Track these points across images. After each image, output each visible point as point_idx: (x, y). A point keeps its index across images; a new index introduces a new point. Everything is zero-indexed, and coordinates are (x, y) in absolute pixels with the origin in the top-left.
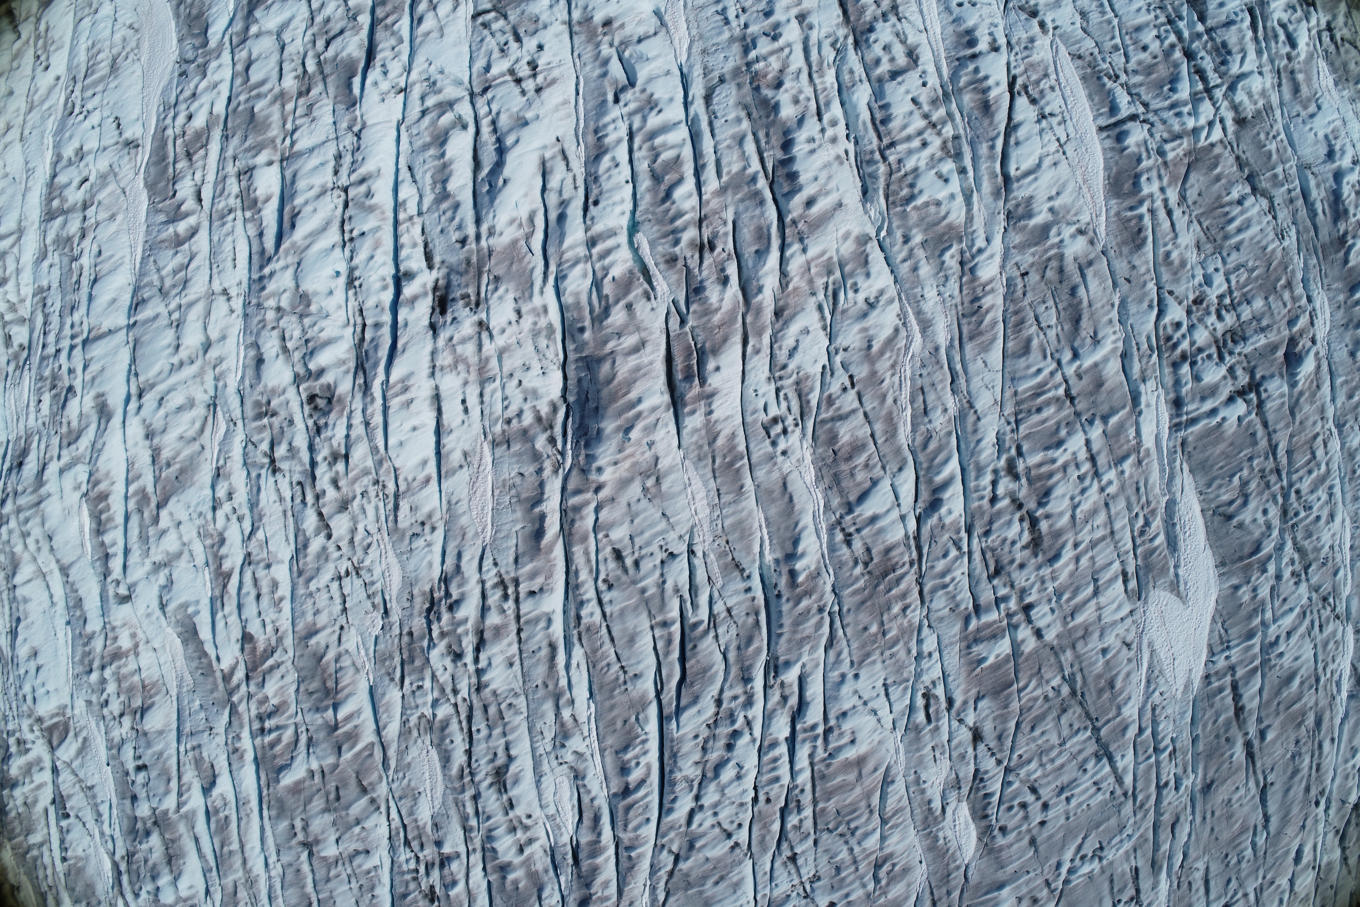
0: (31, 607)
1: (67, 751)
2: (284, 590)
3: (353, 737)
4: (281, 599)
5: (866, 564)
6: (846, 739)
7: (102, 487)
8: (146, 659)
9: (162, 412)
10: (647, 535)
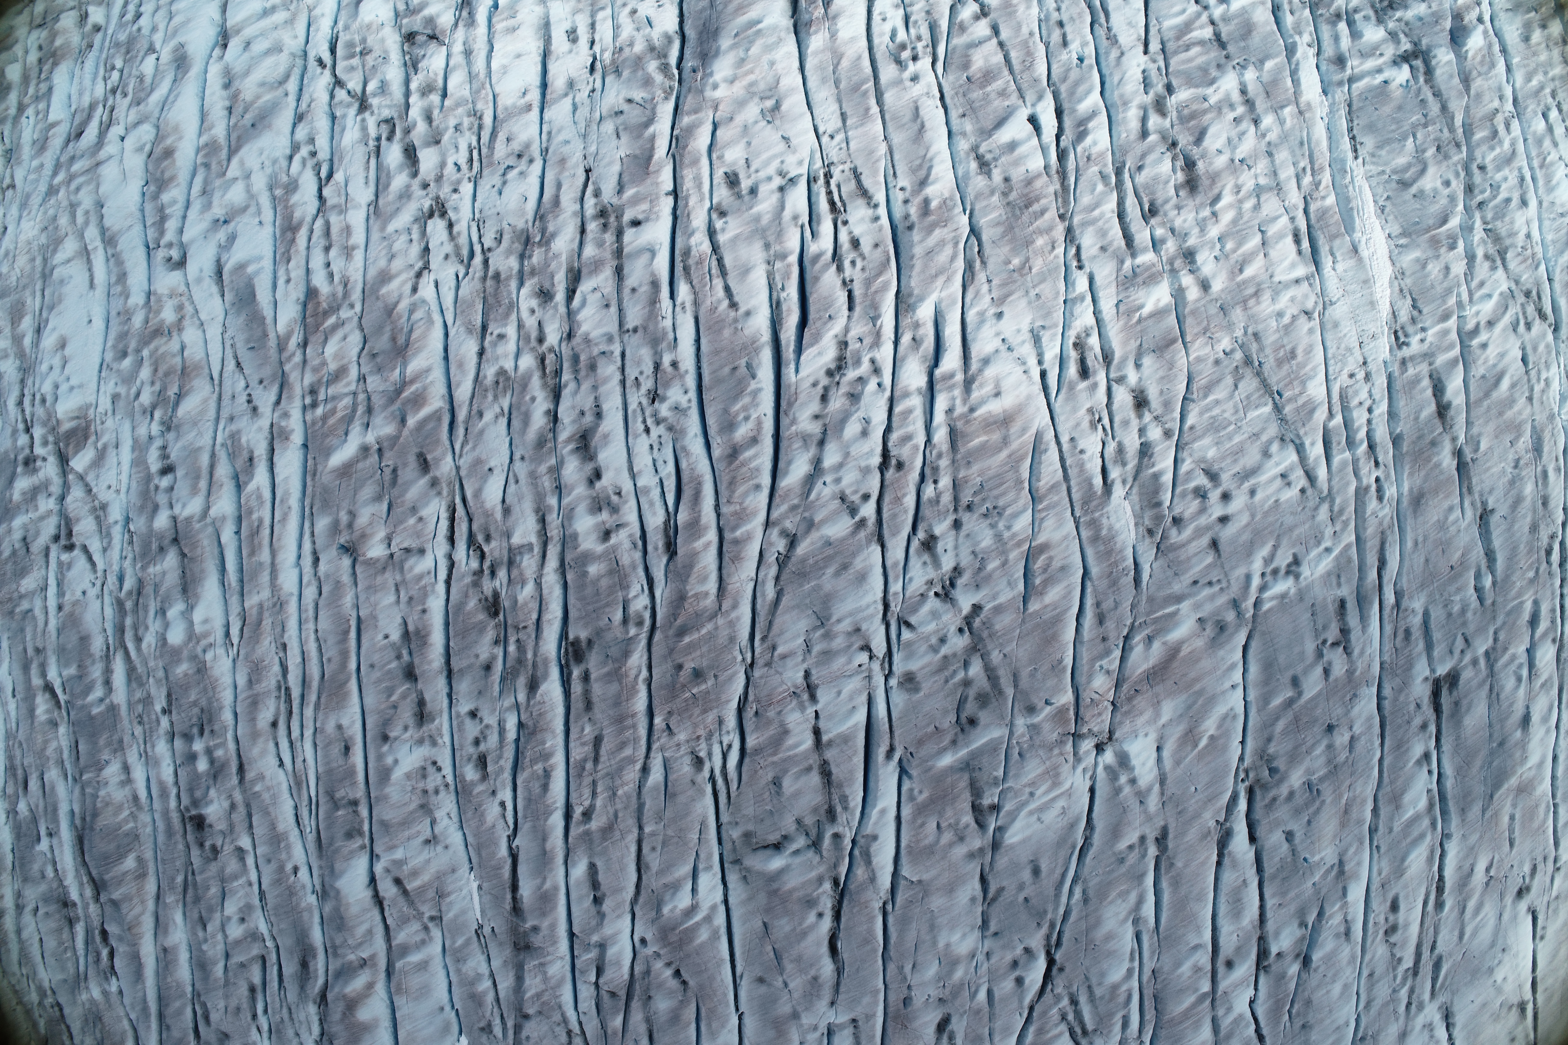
0: (66, 289)
1: (80, 462)
2: (358, 237)
3: (418, 400)
4: (354, 248)
5: (1005, 194)
6: (988, 389)
7: (169, 142)
8: (191, 335)
9: (247, 55)
10: (764, 156)
